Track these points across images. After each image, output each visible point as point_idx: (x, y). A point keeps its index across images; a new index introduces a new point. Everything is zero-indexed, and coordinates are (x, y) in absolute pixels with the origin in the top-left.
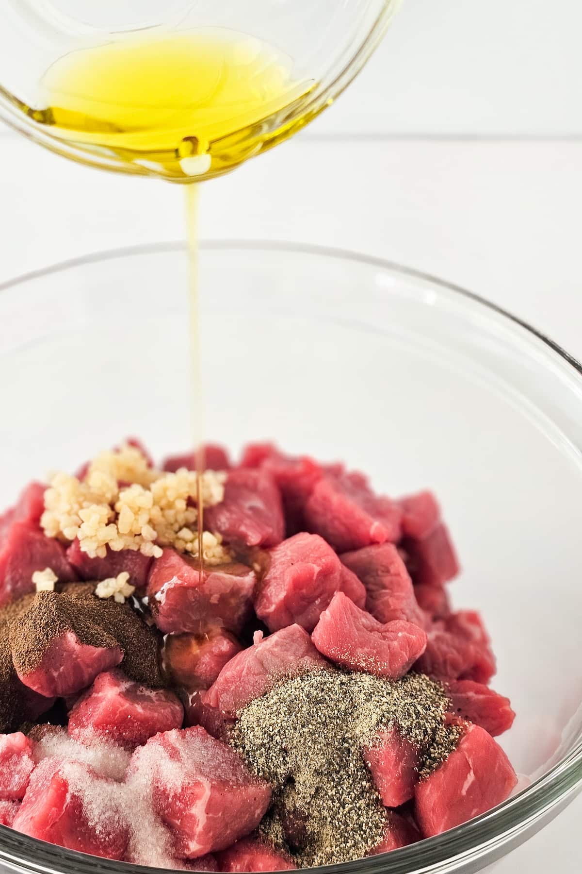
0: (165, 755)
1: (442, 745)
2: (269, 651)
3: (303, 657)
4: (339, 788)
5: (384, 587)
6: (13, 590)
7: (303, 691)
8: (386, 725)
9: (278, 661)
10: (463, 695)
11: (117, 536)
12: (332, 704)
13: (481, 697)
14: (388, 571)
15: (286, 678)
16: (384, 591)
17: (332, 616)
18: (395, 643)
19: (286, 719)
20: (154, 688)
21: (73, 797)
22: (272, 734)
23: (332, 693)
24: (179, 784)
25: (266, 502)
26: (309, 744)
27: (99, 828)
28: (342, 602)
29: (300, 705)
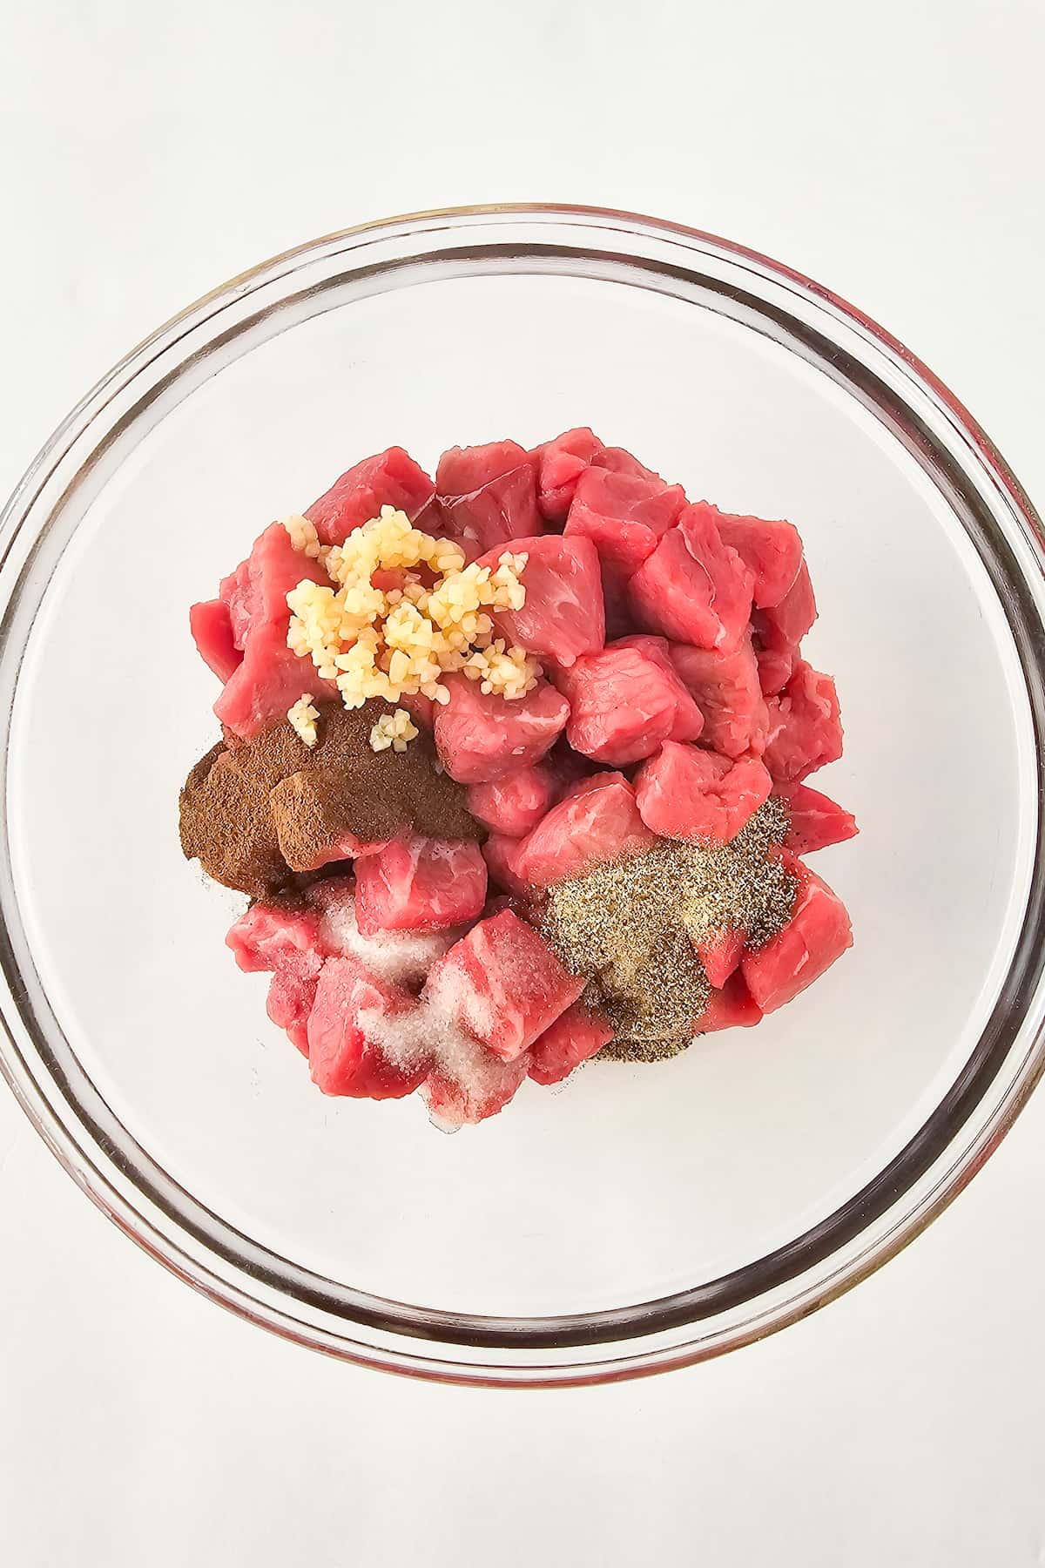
0: (471, 987)
1: (776, 912)
2: (587, 836)
3: (626, 835)
4: (662, 967)
5: (726, 705)
6: (266, 718)
7: (626, 888)
8: (718, 928)
9: (597, 848)
10: (804, 814)
11: (389, 688)
12: (659, 898)
13: (823, 816)
14: (733, 684)
15: (607, 866)
16: (725, 710)
17: (664, 791)
18: (736, 809)
19: (605, 920)
20: (452, 840)
21: (370, 1045)
22: (589, 934)
23: (659, 888)
24: (488, 1028)
25: (582, 593)
26: (631, 939)
27: (402, 1066)
28: (676, 765)
29: (622, 906)
